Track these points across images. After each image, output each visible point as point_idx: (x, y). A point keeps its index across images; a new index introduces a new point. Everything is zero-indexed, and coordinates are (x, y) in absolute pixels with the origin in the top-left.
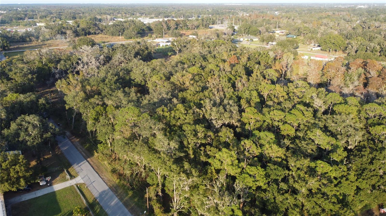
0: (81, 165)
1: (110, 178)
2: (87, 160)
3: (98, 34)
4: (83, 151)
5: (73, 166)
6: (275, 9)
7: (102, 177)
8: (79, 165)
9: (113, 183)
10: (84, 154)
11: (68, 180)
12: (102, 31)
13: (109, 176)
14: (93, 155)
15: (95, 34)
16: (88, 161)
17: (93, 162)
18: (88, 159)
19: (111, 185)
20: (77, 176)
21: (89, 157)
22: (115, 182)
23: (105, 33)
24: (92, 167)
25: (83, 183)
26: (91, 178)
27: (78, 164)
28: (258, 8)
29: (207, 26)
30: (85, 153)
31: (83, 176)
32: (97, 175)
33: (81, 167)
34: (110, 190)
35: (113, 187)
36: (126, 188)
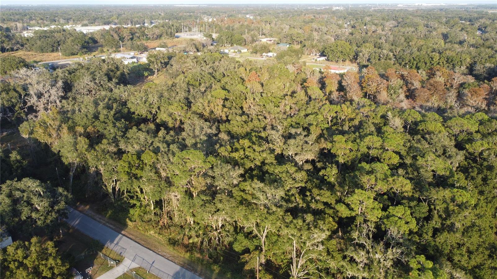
0: (117, 243)
1: (172, 253)
2: (121, 234)
3: (17, 50)
4: (107, 222)
5: (106, 246)
6: (244, 12)
7: (160, 253)
8: (115, 242)
9: (182, 259)
10: (111, 226)
11: (112, 267)
12: (22, 46)
13: (170, 250)
14: (125, 225)
15: (12, 50)
16: (124, 235)
17: (132, 235)
18: (123, 232)
19: (181, 263)
20: (123, 260)
21: (122, 230)
22: (184, 258)
23: (29, 49)
24: (136, 242)
25: (140, 268)
26: (145, 258)
27: (112, 241)
28: (223, 11)
29: (173, 35)
30: (112, 224)
31: (132, 258)
32: (152, 252)
33: (119, 244)
34: (184, 270)
35: (185, 265)
36: (205, 262)
